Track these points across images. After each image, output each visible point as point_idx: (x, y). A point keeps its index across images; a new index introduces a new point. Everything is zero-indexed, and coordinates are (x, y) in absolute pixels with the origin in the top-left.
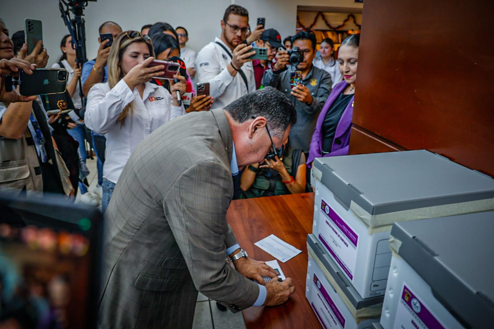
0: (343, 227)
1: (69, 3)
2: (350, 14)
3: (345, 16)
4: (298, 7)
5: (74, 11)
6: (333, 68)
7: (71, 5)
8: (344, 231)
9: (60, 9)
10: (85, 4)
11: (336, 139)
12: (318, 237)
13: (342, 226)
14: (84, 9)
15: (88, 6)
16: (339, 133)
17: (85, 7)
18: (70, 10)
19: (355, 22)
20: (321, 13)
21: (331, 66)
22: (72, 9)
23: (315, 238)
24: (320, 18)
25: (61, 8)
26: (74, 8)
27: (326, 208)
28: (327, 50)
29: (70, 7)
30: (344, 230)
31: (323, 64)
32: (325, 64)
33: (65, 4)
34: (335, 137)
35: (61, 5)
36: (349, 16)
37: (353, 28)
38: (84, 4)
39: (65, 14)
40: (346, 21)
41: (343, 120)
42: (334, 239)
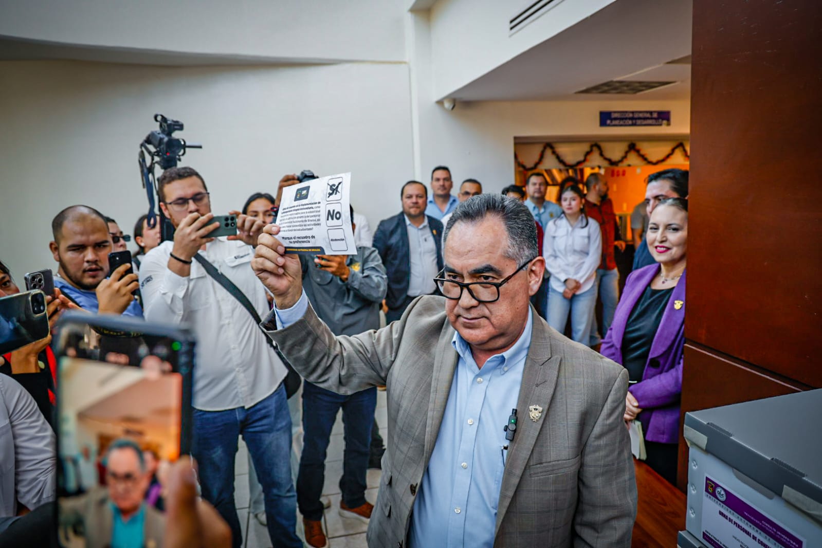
0: (762, 524)
1: (155, 152)
2: (593, 143)
3: (585, 147)
4: (515, 138)
5: (162, 164)
6: (586, 230)
7: (158, 155)
8: (767, 531)
9: (139, 161)
10: (182, 151)
11: (652, 359)
12: (701, 538)
13: (761, 522)
14: (180, 160)
15: (185, 155)
16: (656, 350)
17: (182, 157)
18: (157, 162)
19: (601, 154)
20: (549, 145)
21: (583, 228)
22: (160, 161)
23: (693, 538)
24: (548, 152)
25: (141, 160)
26: (163, 159)
27: (716, 491)
28: (574, 203)
29: (157, 159)
30: (767, 529)
31: (568, 225)
32: (572, 226)
33: (149, 152)
34: (650, 356)
35: (142, 155)
36: (592, 146)
37: (600, 164)
38: (179, 152)
39: (147, 171)
40: (588, 153)
41: (662, 330)
42: (741, 542)
